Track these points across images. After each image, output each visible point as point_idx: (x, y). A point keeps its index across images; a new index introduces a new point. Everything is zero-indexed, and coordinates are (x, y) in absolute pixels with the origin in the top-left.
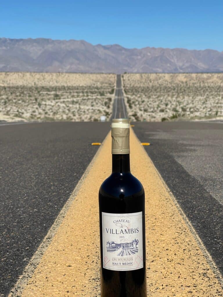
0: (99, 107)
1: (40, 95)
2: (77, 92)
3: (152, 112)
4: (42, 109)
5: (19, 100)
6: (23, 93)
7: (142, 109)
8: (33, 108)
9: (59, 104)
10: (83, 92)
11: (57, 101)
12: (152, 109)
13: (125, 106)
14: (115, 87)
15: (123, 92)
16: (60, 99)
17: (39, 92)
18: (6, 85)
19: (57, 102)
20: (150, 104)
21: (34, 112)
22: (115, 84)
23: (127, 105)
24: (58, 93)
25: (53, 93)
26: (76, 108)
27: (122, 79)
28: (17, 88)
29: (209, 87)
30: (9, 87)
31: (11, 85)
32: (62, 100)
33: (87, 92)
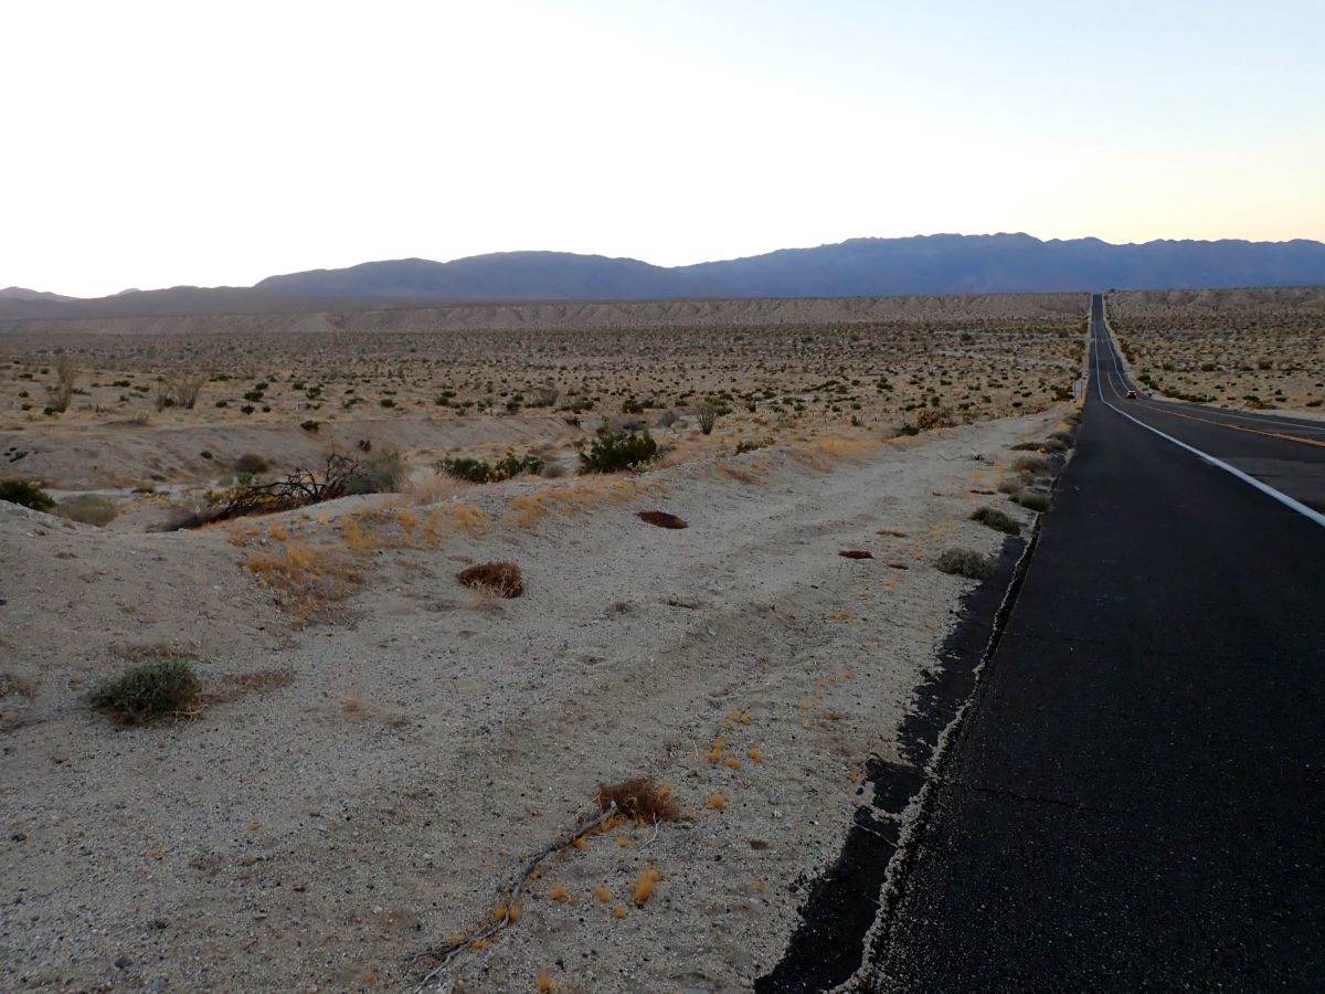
0: (1057, 359)
1: (934, 337)
2: (1008, 331)
3: (1185, 370)
4: (936, 365)
5: (892, 348)
6: (900, 334)
7: (1160, 364)
8: (917, 362)
9: (971, 354)
10: (1021, 331)
11: (968, 348)
12: (1184, 365)
13: (1118, 359)
14: (1090, 319)
15: (1109, 329)
16: (973, 344)
17: (931, 332)
18: (870, 320)
19: (967, 351)
20: (1176, 353)
21: (920, 370)
22: (1090, 313)
23: (1123, 356)
24: (969, 334)
25: (959, 332)
26: (1008, 362)
27: (1104, 302)
28: (891, 325)
29: (1308, 316)
30: (876, 324)
31: (880, 320)
32: (977, 347)
33: (1029, 330)
